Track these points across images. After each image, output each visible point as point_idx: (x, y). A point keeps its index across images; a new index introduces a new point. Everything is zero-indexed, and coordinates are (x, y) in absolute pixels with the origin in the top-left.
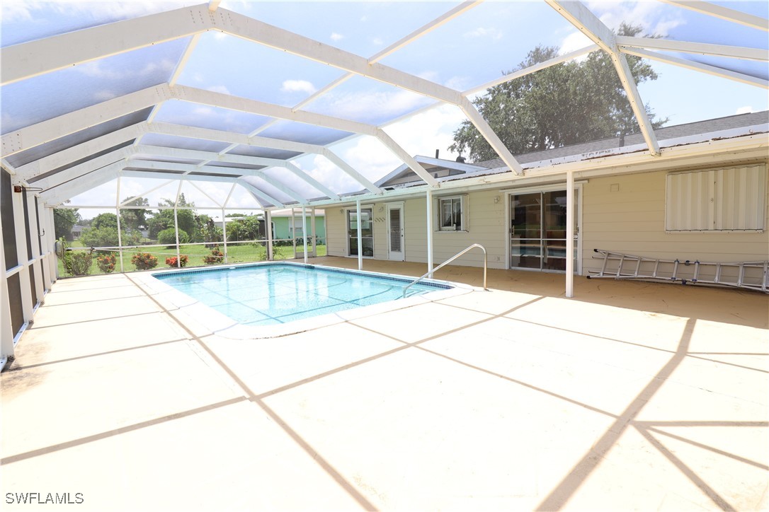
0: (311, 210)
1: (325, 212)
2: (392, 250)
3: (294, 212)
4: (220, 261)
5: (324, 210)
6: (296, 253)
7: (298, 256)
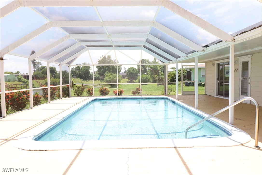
1: (206, 65)
2: (242, 94)
4: (139, 93)
5: (204, 64)
7: (185, 93)
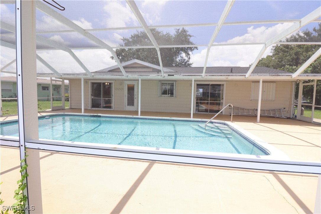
0: (62, 80)
1: (70, 82)
2: (128, 105)
3: (52, 80)
6: (53, 107)
